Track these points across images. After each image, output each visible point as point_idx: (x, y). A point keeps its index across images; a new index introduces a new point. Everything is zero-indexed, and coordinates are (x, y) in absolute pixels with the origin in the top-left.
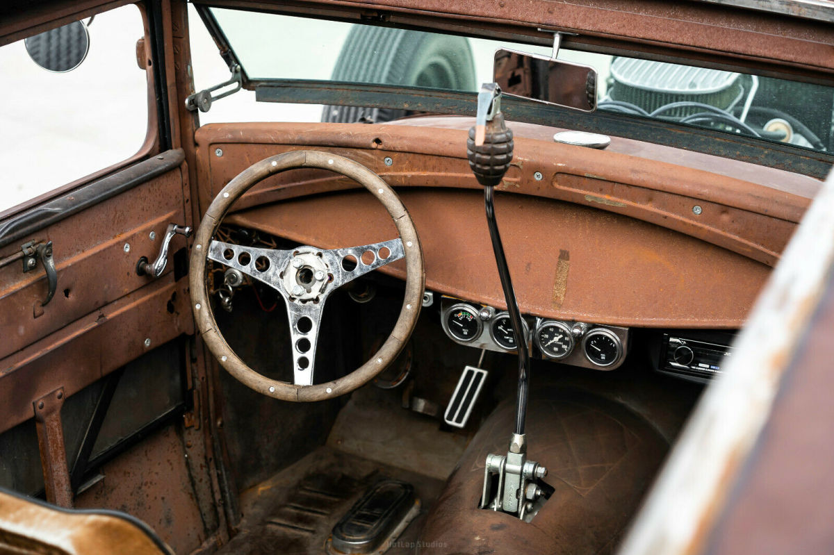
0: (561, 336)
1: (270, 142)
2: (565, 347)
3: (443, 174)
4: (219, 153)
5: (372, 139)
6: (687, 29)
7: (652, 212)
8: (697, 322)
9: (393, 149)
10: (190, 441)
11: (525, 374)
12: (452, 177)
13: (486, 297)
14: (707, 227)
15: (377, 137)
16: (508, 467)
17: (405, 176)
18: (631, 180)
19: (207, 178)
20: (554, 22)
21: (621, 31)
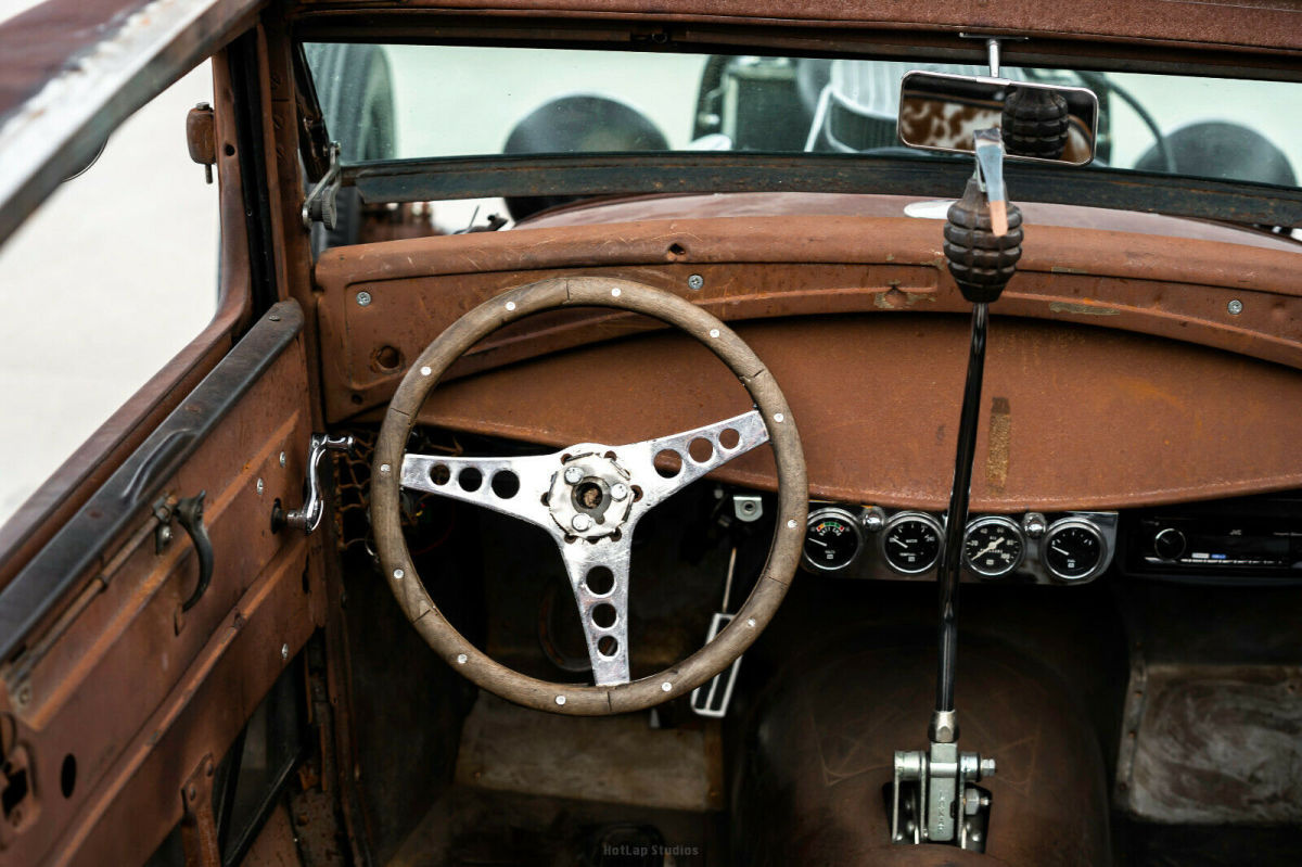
0: (1001, 540)
1: (470, 270)
2: (1006, 556)
3: (797, 293)
4: (363, 300)
5: (667, 246)
6: (1213, 16)
7: (1162, 318)
8: (1230, 487)
9: (707, 260)
10: (305, 814)
11: (951, 612)
12: (816, 296)
13: (871, 492)
14: (1250, 332)
15: (673, 242)
16: (934, 767)
17: (728, 305)
18: (1130, 269)
19: (342, 347)
20: (990, 20)
21: (1105, 28)
